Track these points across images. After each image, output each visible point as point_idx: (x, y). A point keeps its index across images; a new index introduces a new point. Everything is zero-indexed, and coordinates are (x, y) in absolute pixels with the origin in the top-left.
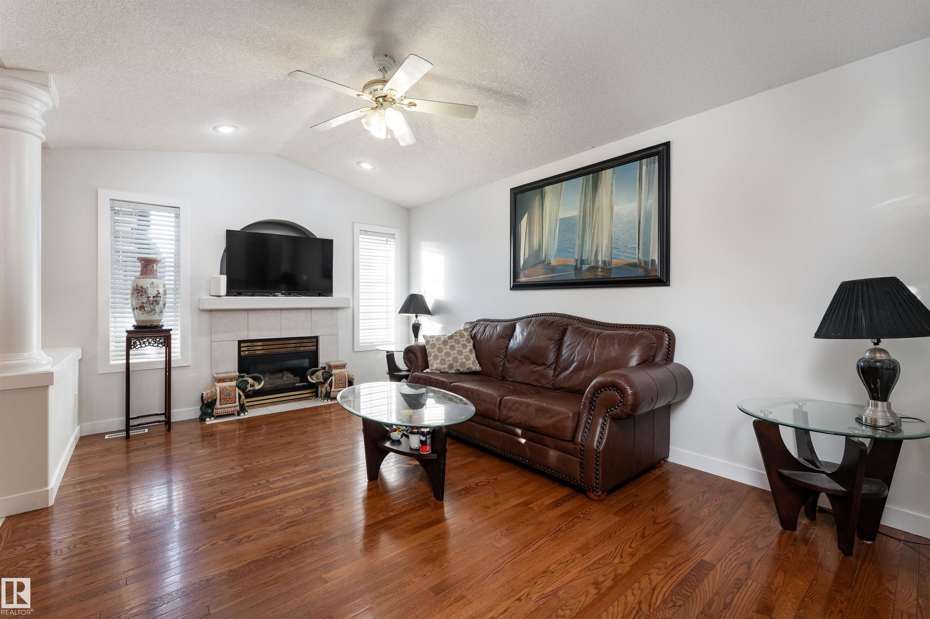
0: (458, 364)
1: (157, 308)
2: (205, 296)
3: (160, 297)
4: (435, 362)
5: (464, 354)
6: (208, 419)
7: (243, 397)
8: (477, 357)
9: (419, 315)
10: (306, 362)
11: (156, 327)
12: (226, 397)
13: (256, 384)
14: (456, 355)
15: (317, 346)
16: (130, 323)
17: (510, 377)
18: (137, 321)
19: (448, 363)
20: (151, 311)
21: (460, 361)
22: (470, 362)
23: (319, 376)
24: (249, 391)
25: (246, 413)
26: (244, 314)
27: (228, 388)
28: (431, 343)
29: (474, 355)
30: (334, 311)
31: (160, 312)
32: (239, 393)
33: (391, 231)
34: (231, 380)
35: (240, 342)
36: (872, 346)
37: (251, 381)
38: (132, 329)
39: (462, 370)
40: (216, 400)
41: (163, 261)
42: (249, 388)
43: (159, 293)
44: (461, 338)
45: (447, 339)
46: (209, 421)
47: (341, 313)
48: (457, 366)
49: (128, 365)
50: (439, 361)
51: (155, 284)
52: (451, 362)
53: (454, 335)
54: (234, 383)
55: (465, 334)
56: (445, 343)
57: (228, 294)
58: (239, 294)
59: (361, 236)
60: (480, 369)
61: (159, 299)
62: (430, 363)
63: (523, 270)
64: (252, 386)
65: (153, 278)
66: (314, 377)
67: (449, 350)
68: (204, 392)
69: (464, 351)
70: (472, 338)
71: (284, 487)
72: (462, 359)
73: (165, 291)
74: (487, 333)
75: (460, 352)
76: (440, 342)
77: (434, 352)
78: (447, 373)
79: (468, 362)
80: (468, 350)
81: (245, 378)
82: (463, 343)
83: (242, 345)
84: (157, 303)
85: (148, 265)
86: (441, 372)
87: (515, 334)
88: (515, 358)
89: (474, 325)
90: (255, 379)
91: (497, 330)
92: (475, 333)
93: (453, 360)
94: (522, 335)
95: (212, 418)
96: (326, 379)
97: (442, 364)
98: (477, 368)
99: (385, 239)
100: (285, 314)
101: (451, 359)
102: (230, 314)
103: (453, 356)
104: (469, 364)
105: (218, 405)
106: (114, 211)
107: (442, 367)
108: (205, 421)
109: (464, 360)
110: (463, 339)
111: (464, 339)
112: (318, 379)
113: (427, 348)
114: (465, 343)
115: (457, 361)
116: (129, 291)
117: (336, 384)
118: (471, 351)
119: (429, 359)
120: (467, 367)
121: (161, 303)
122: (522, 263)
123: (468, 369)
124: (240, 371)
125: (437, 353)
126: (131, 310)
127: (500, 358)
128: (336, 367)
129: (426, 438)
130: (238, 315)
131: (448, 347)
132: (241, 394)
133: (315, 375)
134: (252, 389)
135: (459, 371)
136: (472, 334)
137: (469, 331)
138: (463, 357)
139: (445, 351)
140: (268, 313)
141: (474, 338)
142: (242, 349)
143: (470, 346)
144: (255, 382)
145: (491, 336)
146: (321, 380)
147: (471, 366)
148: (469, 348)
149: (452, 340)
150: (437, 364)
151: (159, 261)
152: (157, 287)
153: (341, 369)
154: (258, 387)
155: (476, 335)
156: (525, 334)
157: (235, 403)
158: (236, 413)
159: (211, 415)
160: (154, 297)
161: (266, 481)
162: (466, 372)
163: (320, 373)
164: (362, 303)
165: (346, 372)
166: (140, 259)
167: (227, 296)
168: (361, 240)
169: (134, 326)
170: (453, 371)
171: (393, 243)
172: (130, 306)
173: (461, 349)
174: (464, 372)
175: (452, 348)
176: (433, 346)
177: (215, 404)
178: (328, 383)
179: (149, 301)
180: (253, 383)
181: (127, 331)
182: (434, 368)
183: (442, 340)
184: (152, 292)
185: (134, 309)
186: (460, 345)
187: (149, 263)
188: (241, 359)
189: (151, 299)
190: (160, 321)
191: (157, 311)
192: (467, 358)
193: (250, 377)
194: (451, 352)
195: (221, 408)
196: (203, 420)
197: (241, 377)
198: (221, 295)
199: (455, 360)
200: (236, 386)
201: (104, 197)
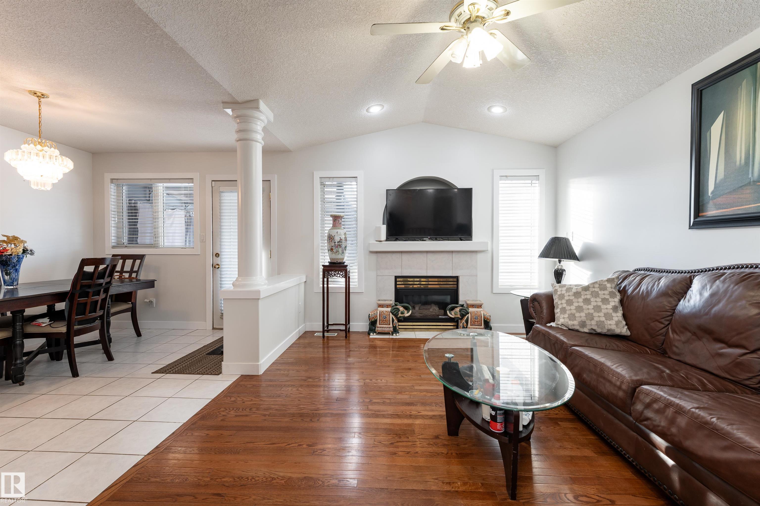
0: (593, 323)
1: (340, 250)
2: (372, 241)
3: (342, 242)
4: (562, 316)
5: (603, 311)
6: (371, 334)
7: (396, 321)
8: (625, 316)
9: (562, 260)
10: (448, 299)
11: (340, 263)
12: (384, 321)
14: (592, 311)
15: (458, 285)
16: (326, 260)
17: (675, 353)
18: (330, 259)
19: (578, 319)
20: (337, 252)
21: (596, 319)
22: (613, 322)
23: (457, 312)
24: (400, 317)
25: (398, 334)
26: (398, 255)
27: (385, 312)
28: (559, 293)
29: (620, 313)
30: (474, 255)
31: (342, 253)
32: (392, 318)
33: (535, 172)
34: (387, 306)
35: (396, 277)
37: (401, 309)
38: (328, 264)
39: (599, 330)
40: (376, 321)
41: (345, 217)
42: (400, 315)
43: (341, 240)
44: (601, 290)
45: (580, 290)
46: (373, 336)
47: (479, 256)
48: (592, 325)
49: (324, 288)
50: (566, 316)
51: (339, 233)
52: (584, 319)
53: (592, 286)
54: (389, 309)
55: (609, 285)
56: (577, 294)
57: (387, 240)
58: (396, 240)
59: (500, 182)
61: (341, 243)
62: (556, 316)
63: (714, 198)
64: (402, 313)
65: (339, 229)
66: (453, 312)
67: (581, 304)
68: (370, 313)
69: (604, 307)
70: (619, 291)
71: (378, 412)
72: (599, 317)
73: (346, 238)
74: (643, 287)
75: (598, 309)
76: (571, 293)
77: (562, 304)
78: (577, 331)
79: (609, 322)
80: (610, 306)
81: (398, 307)
82: (603, 297)
83: (398, 280)
84: (340, 246)
85: (335, 220)
86: (569, 329)
87: (689, 292)
88: (686, 329)
89: (627, 275)
90: (406, 308)
91: (659, 284)
92: (625, 287)
93: (586, 317)
94: (701, 294)
95: (375, 334)
96: (463, 316)
97: (570, 320)
98: (624, 330)
99: (530, 182)
100: (430, 256)
101: (583, 314)
102: (389, 255)
103: (587, 312)
104: (610, 325)
105: (378, 325)
106: (323, 185)
107: (571, 323)
109: (603, 319)
110: (603, 292)
111: (606, 292)
112: (456, 315)
113: (554, 298)
114: (607, 297)
115: (592, 319)
116: (326, 238)
117: (472, 321)
118: (615, 309)
119: (556, 311)
120: (606, 328)
121: (343, 246)
122: (711, 187)
123: (609, 330)
124: (396, 300)
125: (565, 305)
126: (327, 251)
127: (662, 323)
128: (473, 306)
129: (496, 413)
130: (394, 255)
131: (581, 300)
132: (394, 318)
133: (454, 311)
134: (402, 315)
135: (596, 331)
136: (621, 287)
137: (615, 283)
138: (602, 314)
139: (576, 304)
140: (417, 255)
141: (623, 292)
142: (398, 283)
143: (615, 302)
144: (405, 311)
145: (648, 293)
146: (459, 316)
147: (613, 327)
148: (612, 304)
149: (587, 292)
150: (564, 318)
151: (343, 218)
152: (340, 235)
153: (478, 308)
154: (407, 314)
155: (627, 289)
156: (707, 294)
157: (390, 325)
158: (391, 332)
159: (375, 332)
160: (338, 242)
161: (369, 400)
162: (607, 333)
163: (458, 310)
164: (501, 246)
165: (482, 312)
166: (332, 216)
167: (386, 241)
168: (500, 185)
169: (328, 262)
170: (586, 330)
171: (537, 185)
172: (327, 248)
173: (600, 304)
174: (603, 333)
175: (587, 301)
176: (562, 297)
177: (376, 323)
178: (465, 319)
179: (335, 245)
180: (404, 311)
181: (323, 266)
182: (560, 323)
183: (574, 290)
184: (337, 239)
185: (328, 251)
186: (599, 300)
187: (336, 219)
188: (397, 291)
189: (337, 243)
190: (343, 259)
191: (340, 252)
192: (608, 316)
193: (402, 306)
194: (585, 307)
195: (380, 327)
196: (369, 334)
197: (396, 305)
198: (382, 240)
199: (590, 317)
200: (391, 312)
201: (317, 175)
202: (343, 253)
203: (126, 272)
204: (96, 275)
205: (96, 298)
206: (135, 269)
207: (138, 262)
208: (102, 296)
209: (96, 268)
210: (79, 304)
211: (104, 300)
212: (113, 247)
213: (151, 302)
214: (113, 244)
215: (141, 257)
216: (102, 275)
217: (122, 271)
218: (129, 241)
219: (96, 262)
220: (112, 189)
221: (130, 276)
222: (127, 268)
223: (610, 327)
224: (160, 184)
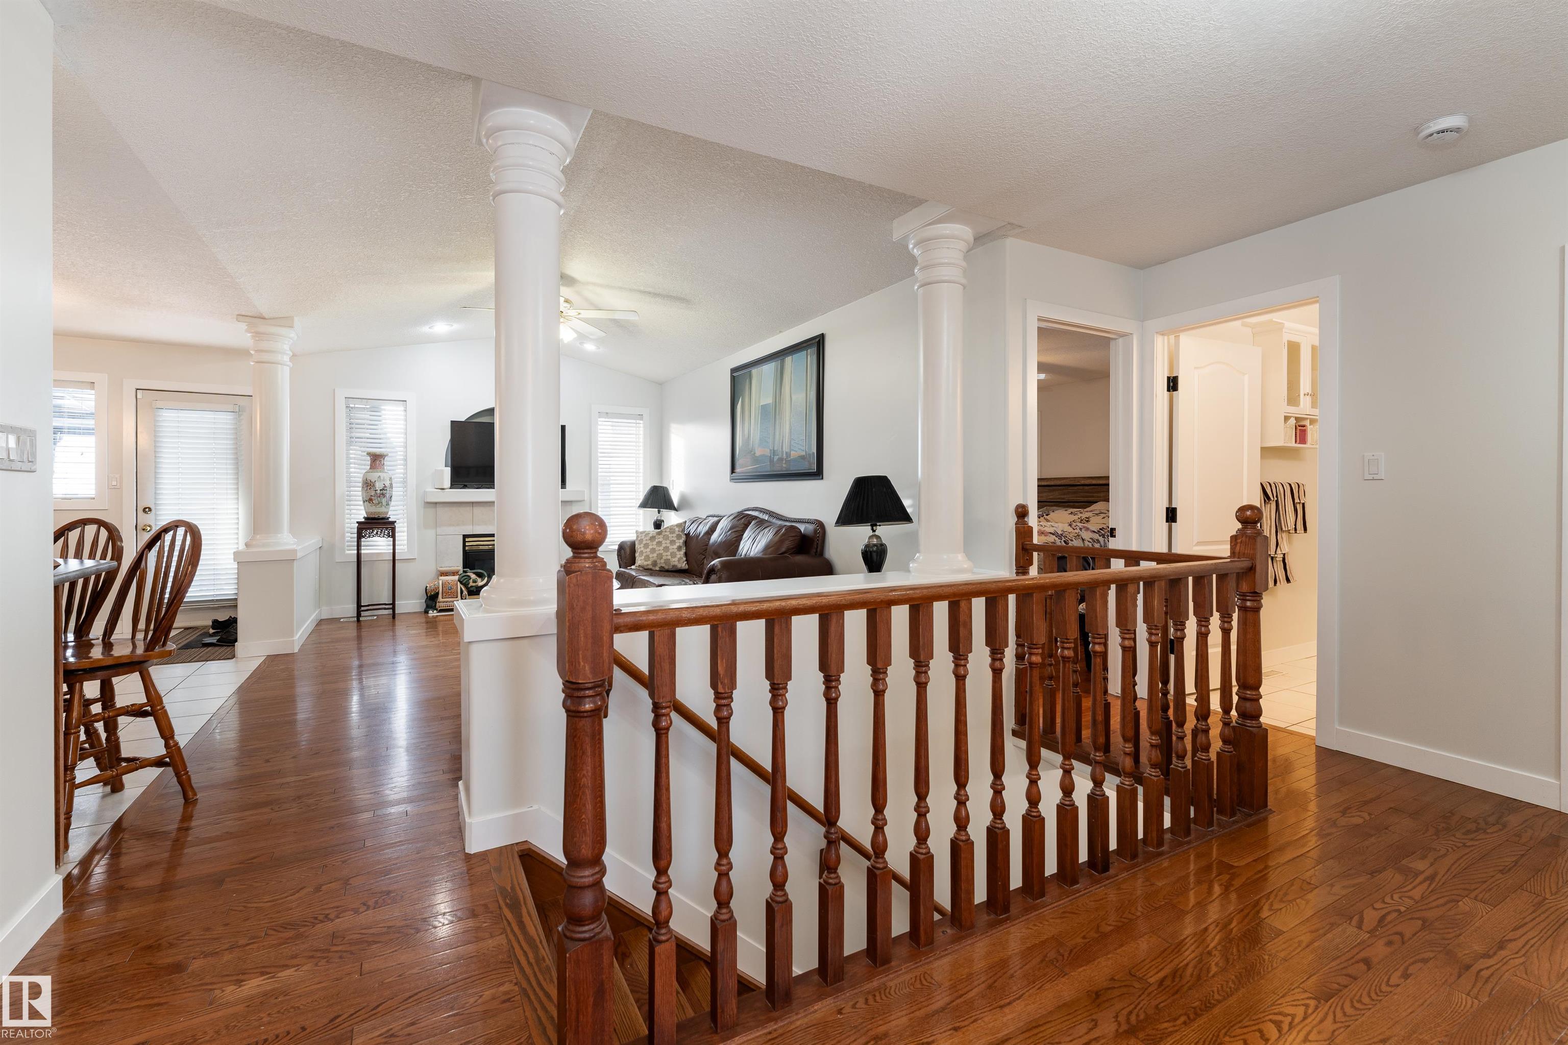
0: (662, 561)
1: (384, 501)
2: (430, 489)
3: (387, 490)
4: (640, 557)
5: (671, 550)
6: (431, 612)
7: (466, 592)
8: (686, 554)
9: (662, 510)
11: (383, 519)
13: (479, 580)
14: (663, 552)
16: (361, 516)
18: (366, 513)
19: (652, 560)
20: (379, 503)
21: (664, 558)
22: (676, 559)
24: (472, 587)
26: (469, 509)
27: (449, 582)
29: (683, 551)
31: (386, 505)
32: (461, 588)
33: (638, 411)
34: (454, 573)
35: (465, 537)
36: (871, 533)
37: (473, 576)
38: (363, 520)
39: (666, 567)
40: (438, 593)
41: (390, 455)
42: (471, 584)
43: (385, 487)
46: (432, 613)
47: (575, 507)
48: (661, 563)
49: (359, 555)
51: (382, 478)
52: (655, 558)
54: (456, 578)
55: (679, 530)
57: (453, 486)
58: (465, 487)
59: (599, 419)
60: (687, 567)
61: (385, 492)
63: (739, 460)
64: (475, 581)
65: (380, 472)
67: (655, 547)
68: (427, 585)
69: (671, 547)
70: (685, 534)
72: (667, 555)
73: (391, 484)
74: (699, 529)
75: (667, 549)
76: (648, 538)
77: (639, 548)
79: (673, 560)
80: (675, 547)
81: (467, 574)
82: (672, 539)
83: (467, 540)
84: (385, 495)
86: (645, 569)
87: (717, 530)
90: (480, 575)
91: (706, 526)
93: (658, 556)
94: (721, 530)
95: (435, 611)
97: (646, 560)
98: (683, 565)
99: (634, 421)
101: (655, 555)
102: (454, 508)
103: (657, 552)
105: (440, 598)
106: (348, 408)
107: (646, 563)
108: (428, 613)
109: (669, 557)
111: (674, 535)
113: (636, 544)
114: (675, 539)
115: (661, 558)
116: (360, 485)
118: (679, 548)
119: (637, 555)
120: (672, 564)
121: (388, 496)
122: (738, 452)
123: (673, 566)
124: (464, 566)
125: (642, 549)
126: (361, 503)
130: (463, 510)
131: (655, 543)
132: (463, 589)
134: (474, 584)
135: (664, 568)
136: (687, 531)
137: (684, 527)
138: (670, 554)
139: (651, 547)
141: (687, 534)
142: (467, 544)
143: (680, 543)
145: (700, 533)
147: (676, 563)
148: (678, 544)
149: (661, 536)
151: (385, 456)
152: (384, 480)
155: (690, 531)
159: (434, 608)
160: (381, 490)
162: (673, 569)
166: (370, 453)
167: (451, 488)
168: (599, 423)
169: (364, 518)
170: (657, 568)
171: (641, 425)
172: (361, 498)
173: (668, 545)
174: (670, 570)
175: (659, 543)
176: (641, 542)
177: (438, 597)
180: (477, 579)
181: (358, 522)
182: (638, 565)
183: (651, 535)
184: (379, 486)
185: (364, 502)
186: (668, 542)
187: (376, 459)
188: (466, 554)
189: (379, 492)
190: (387, 513)
191: (384, 503)
192: (673, 555)
193: (474, 573)
194: (657, 548)
195: (444, 602)
196: (426, 612)
197: (464, 572)
198: (445, 487)
199: (660, 556)
200: (459, 581)
201: (341, 396)
202: (388, 504)
223: (674, 563)
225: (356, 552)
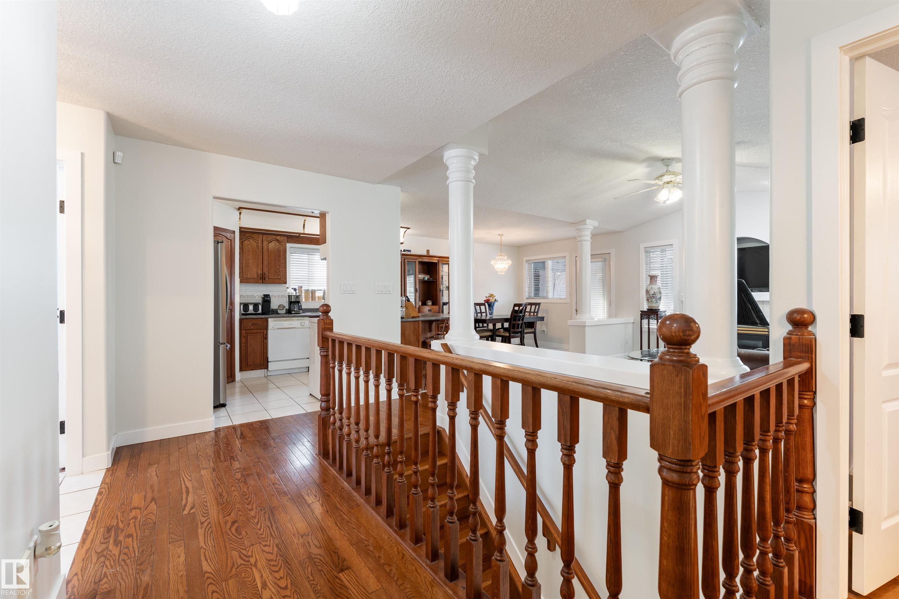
1: (654, 300)
3: (657, 294)
11: (655, 310)
18: (648, 307)
20: (651, 302)
38: (647, 310)
41: (660, 276)
43: (655, 293)
49: (649, 328)
61: (654, 295)
65: (655, 285)
73: (660, 291)
106: (648, 252)
116: (645, 292)
121: (658, 297)
152: (657, 289)
166: (650, 276)
179: (650, 296)
181: (641, 311)
184: (652, 292)
185: (646, 300)
187: (653, 278)
189: (651, 295)
190: (659, 307)
201: (642, 246)
202: (657, 302)
203: (532, 312)
204: (519, 311)
205: (519, 322)
206: (536, 311)
207: (537, 306)
208: (520, 322)
209: (519, 308)
210: (513, 324)
211: (522, 324)
212: (527, 299)
213: (544, 331)
214: (527, 297)
215: (539, 304)
216: (521, 312)
217: (530, 312)
218: (535, 295)
219: (519, 305)
220: (526, 266)
221: (534, 314)
222: (533, 310)
224: (549, 261)
225: (647, 326)
